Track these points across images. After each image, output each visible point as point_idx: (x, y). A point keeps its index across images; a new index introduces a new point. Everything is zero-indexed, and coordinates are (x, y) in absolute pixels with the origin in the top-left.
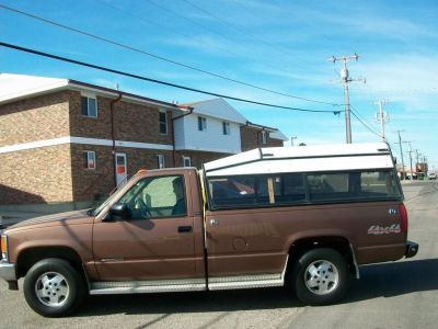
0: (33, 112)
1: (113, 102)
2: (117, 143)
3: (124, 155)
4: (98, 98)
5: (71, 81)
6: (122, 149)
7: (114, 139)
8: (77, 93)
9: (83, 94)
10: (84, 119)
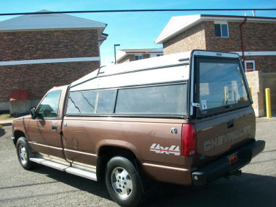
0: (189, 38)
1: (241, 24)
2: (246, 54)
3: (253, 62)
4: (229, 23)
5: (202, 16)
6: (250, 58)
7: (243, 51)
8: (211, 22)
9: (216, 22)
10: (218, 39)
